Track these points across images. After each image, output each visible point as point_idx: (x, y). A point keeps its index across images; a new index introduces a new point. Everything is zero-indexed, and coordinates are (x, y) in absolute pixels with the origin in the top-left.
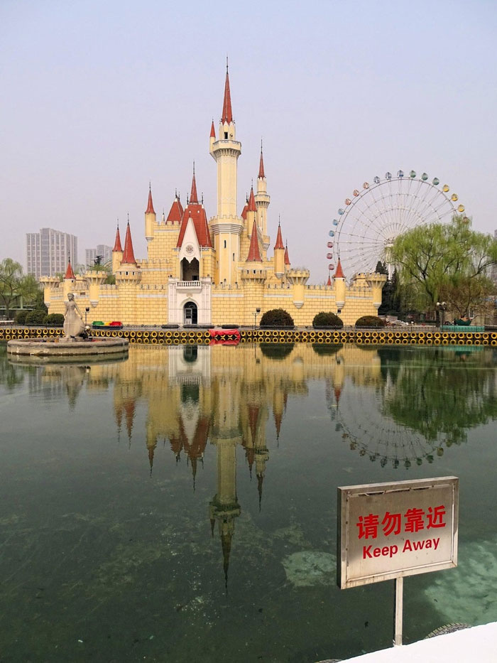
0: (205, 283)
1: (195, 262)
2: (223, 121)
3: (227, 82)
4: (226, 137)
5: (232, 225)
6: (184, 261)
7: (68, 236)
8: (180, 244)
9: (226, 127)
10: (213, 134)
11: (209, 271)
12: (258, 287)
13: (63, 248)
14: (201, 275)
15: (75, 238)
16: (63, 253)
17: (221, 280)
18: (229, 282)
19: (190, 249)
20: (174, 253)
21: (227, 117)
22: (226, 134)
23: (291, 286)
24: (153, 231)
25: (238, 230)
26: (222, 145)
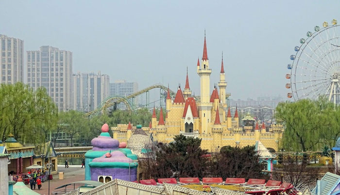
0: (196, 133)
1: (191, 124)
2: (203, 59)
3: (205, 41)
4: (205, 68)
5: (208, 107)
6: (187, 124)
7: (15, 41)
8: (184, 116)
9: (205, 62)
10: (199, 64)
11: (198, 128)
12: (219, 136)
13: (9, 54)
14: (194, 130)
15: (22, 42)
16: (9, 60)
17: (203, 132)
18: (206, 133)
19: (189, 119)
20: (182, 120)
21: (205, 58)
22: (205, 65)
23: (234, 135)
24: (170, 107)
25: (210, 108)
26: (203, 71)
